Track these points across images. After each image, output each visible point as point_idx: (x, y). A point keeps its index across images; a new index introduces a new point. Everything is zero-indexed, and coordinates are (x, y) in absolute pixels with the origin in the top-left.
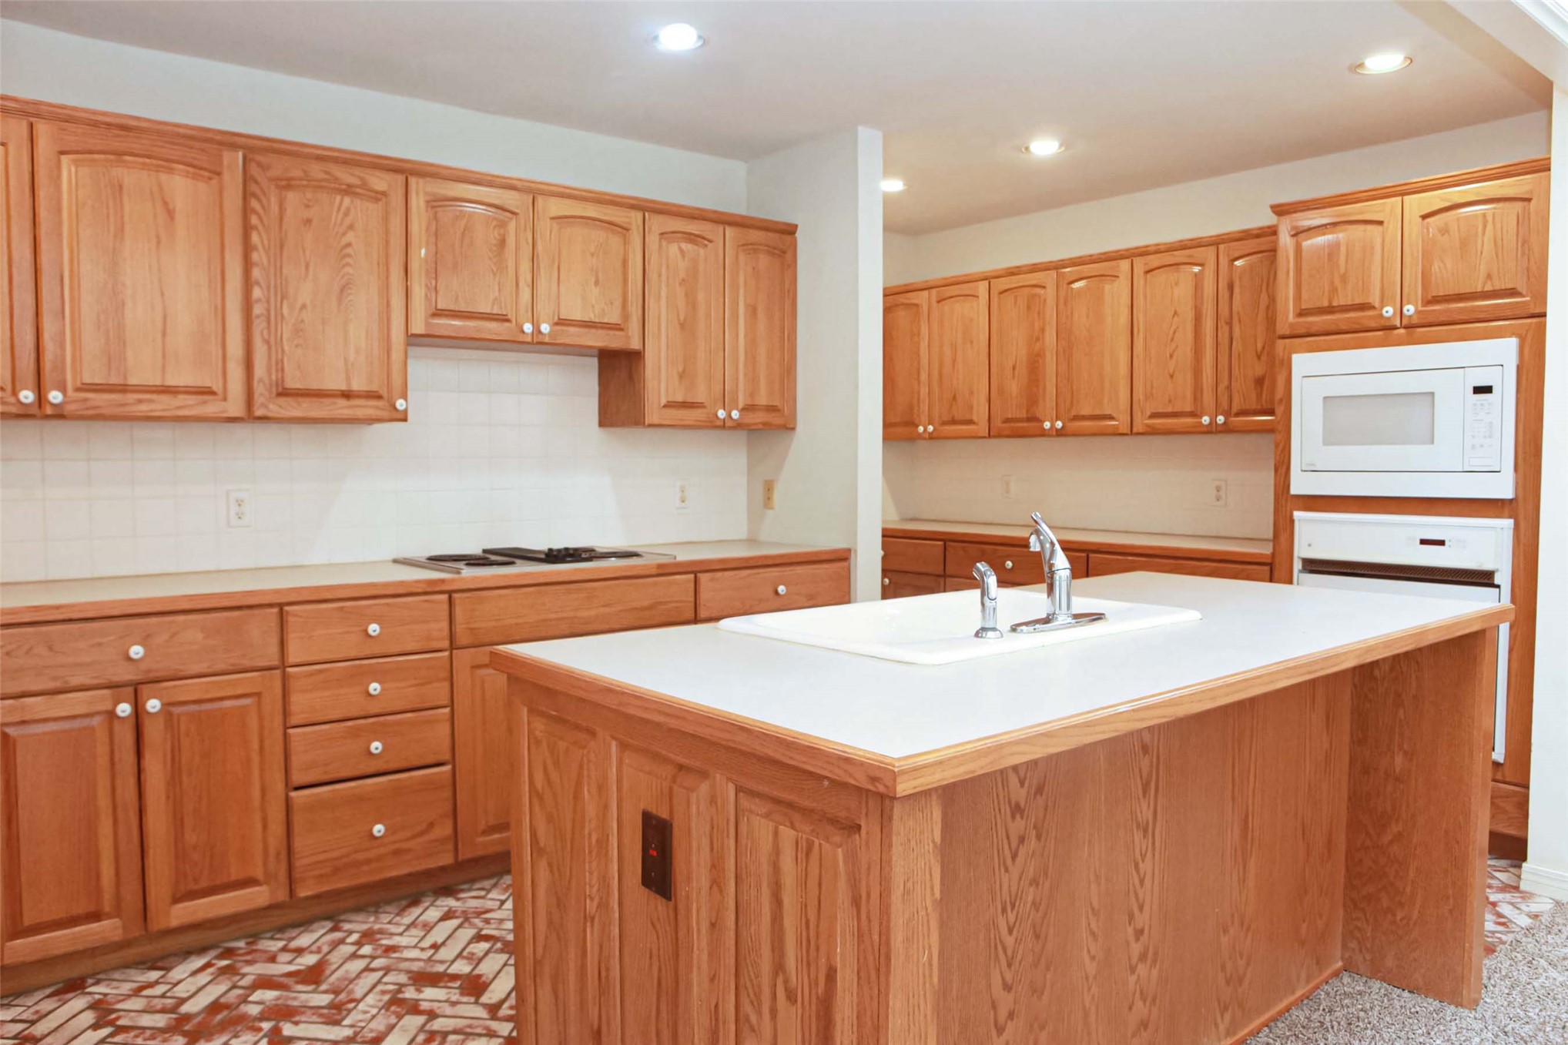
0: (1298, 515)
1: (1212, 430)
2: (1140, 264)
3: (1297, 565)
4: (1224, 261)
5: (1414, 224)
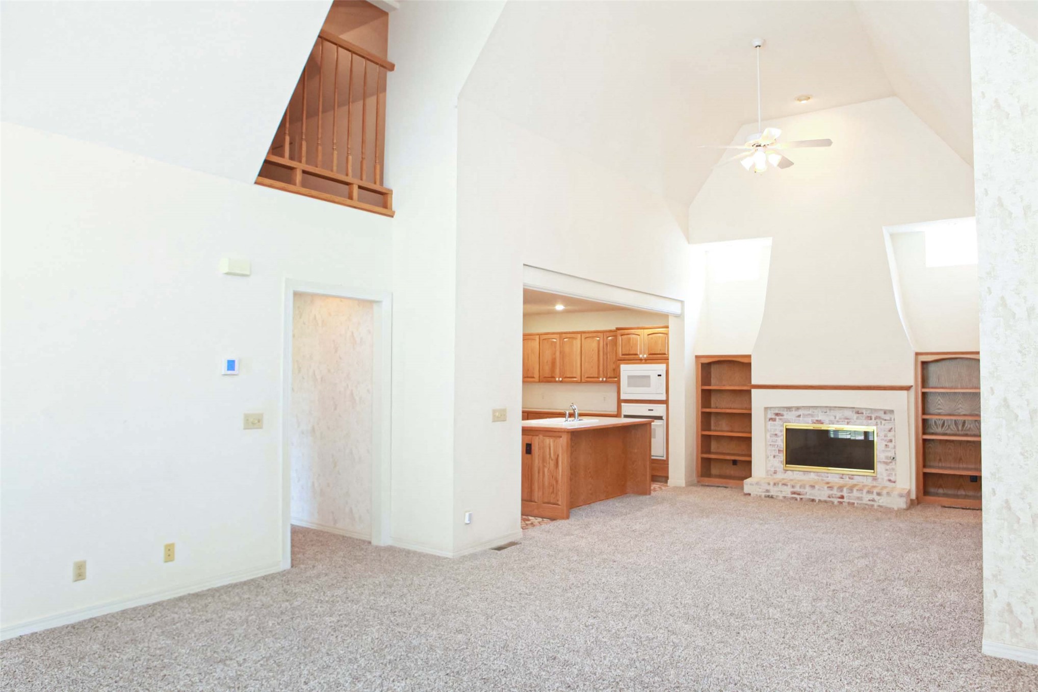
0: (623, 404)
1: (602, 382)
2: (584, 336)
3: (623, 416)
4: (605, 337)
5: (646, 336)
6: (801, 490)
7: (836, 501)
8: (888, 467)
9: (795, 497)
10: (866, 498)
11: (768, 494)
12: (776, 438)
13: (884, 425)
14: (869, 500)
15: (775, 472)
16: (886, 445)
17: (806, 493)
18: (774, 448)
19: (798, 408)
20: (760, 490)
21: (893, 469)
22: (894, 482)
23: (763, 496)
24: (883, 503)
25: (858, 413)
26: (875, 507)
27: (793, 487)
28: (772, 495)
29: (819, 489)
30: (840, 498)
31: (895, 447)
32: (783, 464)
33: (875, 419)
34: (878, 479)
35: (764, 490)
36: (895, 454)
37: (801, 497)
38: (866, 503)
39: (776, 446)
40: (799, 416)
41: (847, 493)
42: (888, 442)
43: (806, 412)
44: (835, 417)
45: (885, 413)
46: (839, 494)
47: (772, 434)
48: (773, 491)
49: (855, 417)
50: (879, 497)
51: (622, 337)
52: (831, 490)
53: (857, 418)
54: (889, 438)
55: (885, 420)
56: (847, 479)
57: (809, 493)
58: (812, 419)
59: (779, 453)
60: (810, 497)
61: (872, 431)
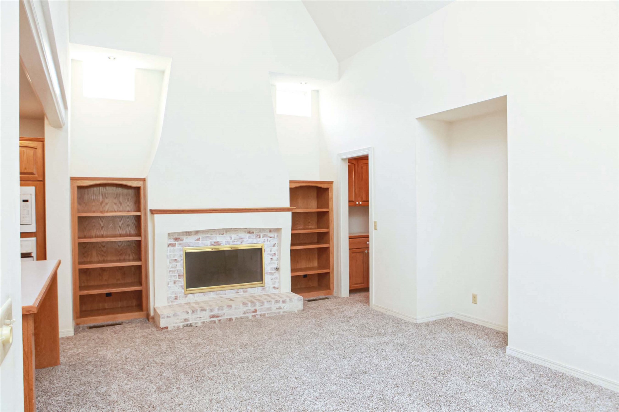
6: (220, 312)
7: (250, 316)
8: (273, 277)
9: (214, 321)
10: (274, 307)
11: (186, 323)
12: (176, 264)
13: (270, 241)
14: (277, 309)
15: (176, 298)
16: (271, 258)
17: (224, 315)
18: (174, 274)
19: (197, 232)
20: (178, 321)
21: (276, 278)
22: (278, 289)
23: (182, 327)
24: (287, 309)
25: (250, 233)
26: (281, 313)
27: (211, 310)
28: (191, 323)
29: (235, 308)
30: (253, 312)
31: (278, 259)
32: (184, 289)
33: (263, 237)
34: (266, 288)
35: (182, 321)
36: (278, 265)
37: (219, 319)
38: (274, 312)
39: (176, 272)
41: (259, 306)
42: (272, 256)
43: (205, 236)
44: (231, 239)
45: (270, 231)
46: (253, 309)
47: (172, 260)
48: (192, 319)
49: (247, 237)
50: (284, 305)
52: (246, 306)
53: (250, 237)
54: (273, 252)
55: (271, 237)
56: (242, 293)
57: (227, 314)
58: (211, 241)
59: (179, 278)
60: (227, 317)
61: (261, 247)
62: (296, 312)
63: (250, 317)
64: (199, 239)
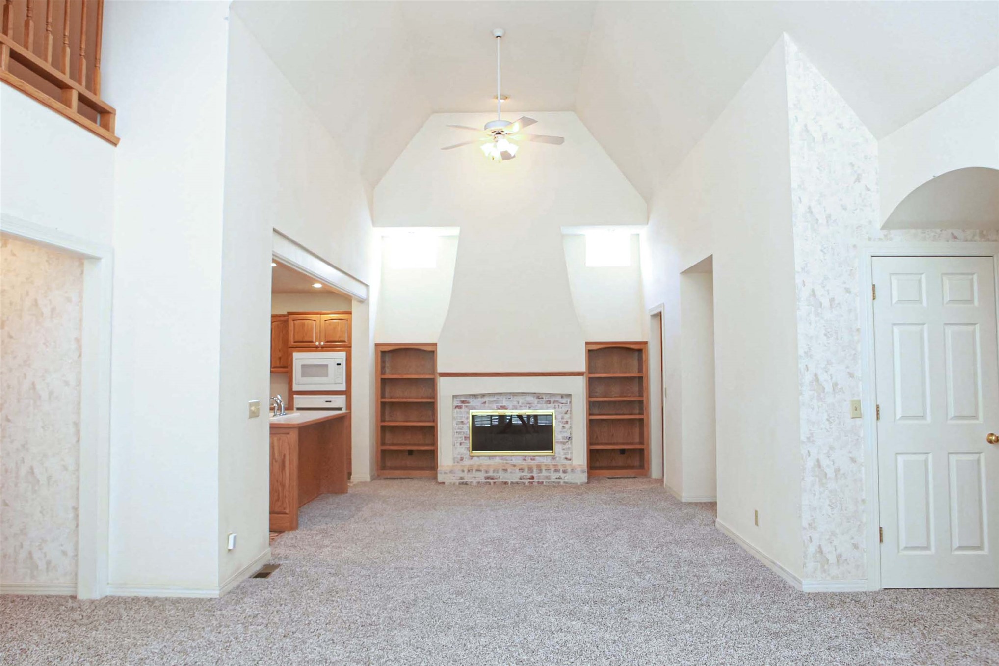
0: (295, 396)
5: (323, 322)
6: (495, 474)
7: (527, 481)
8: (565, 447)
9: (488, 482)
10: (554, 476)
11: (462, 481)
12: (462, 426)
13: (561, 408)
14: (556, 478)
15: (462, 459)
16: (563, 427)
17: (499, 477)
18: (460, 436)
19: (483, 395)
20: (454, 478)
21: (569, 448)
22: (570, 460)
23: (457, 484)
24: (568, 479)
25: (539, 398)
26: (562, 484)
27: (487, 472)
28: (466, 482)
29: (511, 472)
30: (530, 478)
31: (571, 428)
32: (469, 451)
33: (554, 403)
34: (556, 458)
35: (458, 478)
36: (571, 434)
37: (494, 481)
38: (554, 481)
39: (462, 433)
40: (485, 403)
41: (537, 473)
42: (565, 424)
43: (492, 399)
44: (518, 403)
45: (562, 397)
46: (529, 475)
47: (459, 422)
48: (468, 478)
49: (536, 402)
50: (565, 475)
51: (296, 322)
52: (522, 472)
53: (538, 403)
54: (565, 420)
55: (562, 404)
56: (530, 460)
57: (502, 477)
58: (497, 405)
59: (465, 440)
60: (503, 480)
61: (551, 414)
62: (579, 484)
63: (527, 484)
64: (485, 402)
